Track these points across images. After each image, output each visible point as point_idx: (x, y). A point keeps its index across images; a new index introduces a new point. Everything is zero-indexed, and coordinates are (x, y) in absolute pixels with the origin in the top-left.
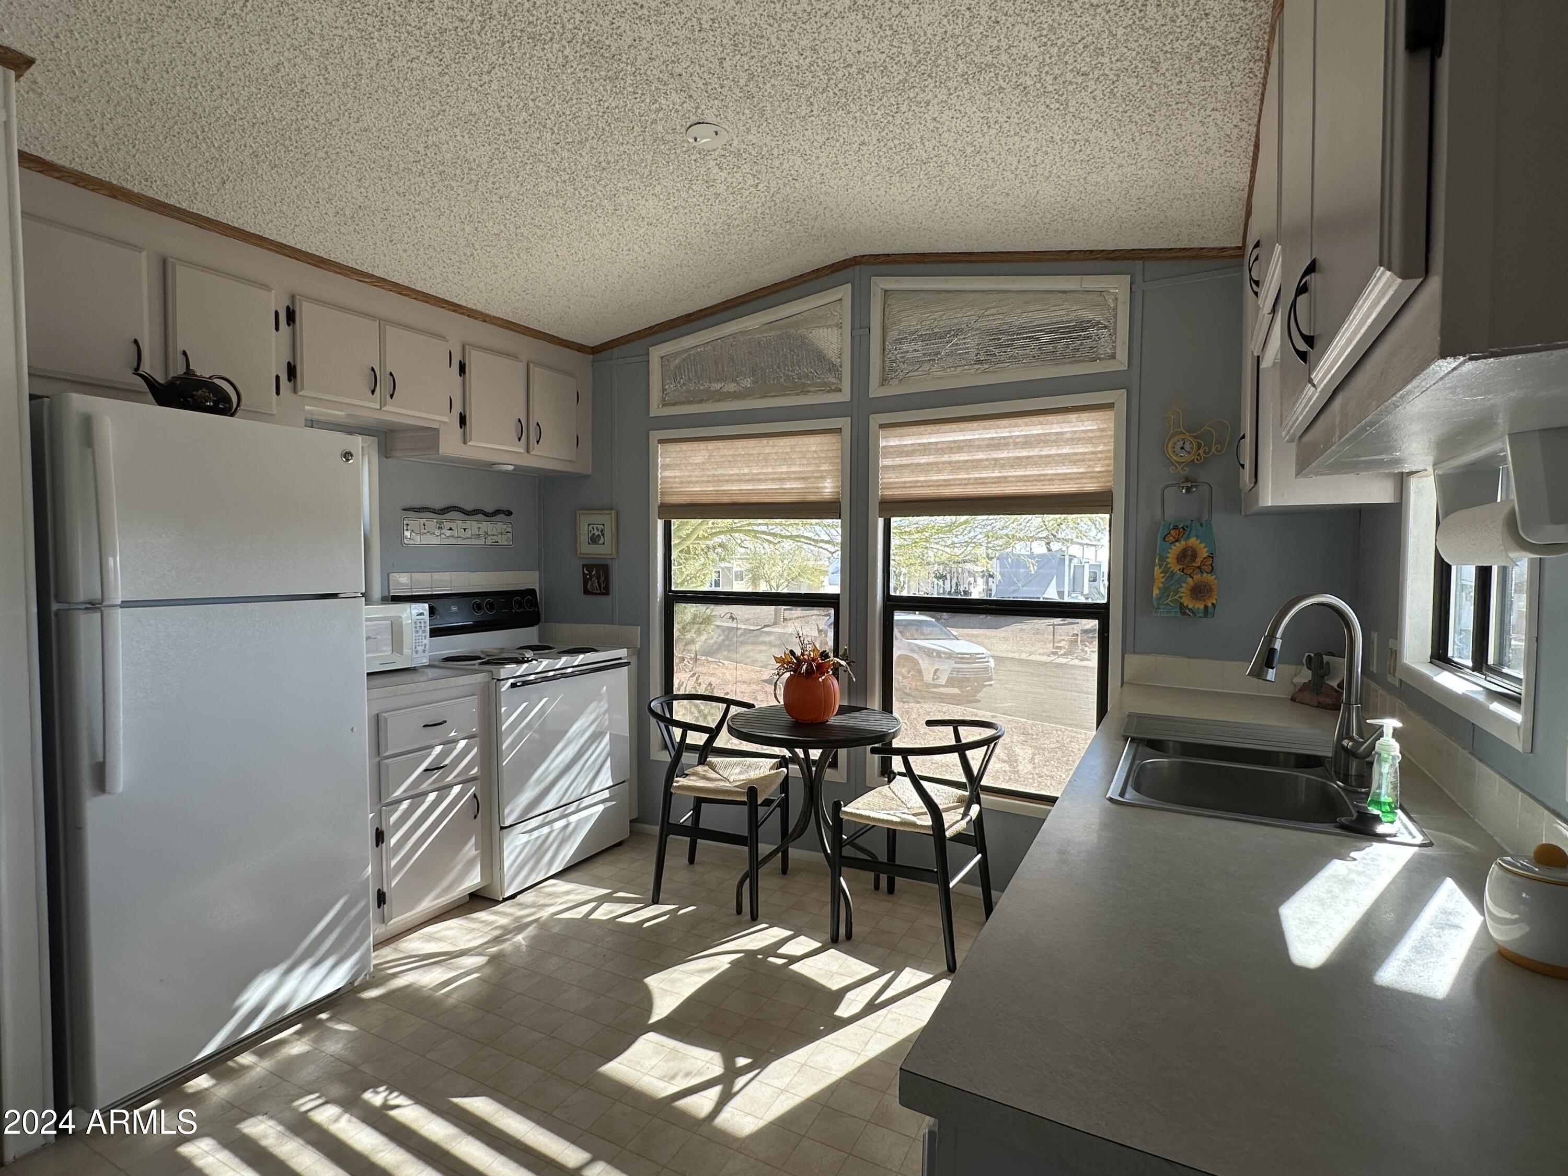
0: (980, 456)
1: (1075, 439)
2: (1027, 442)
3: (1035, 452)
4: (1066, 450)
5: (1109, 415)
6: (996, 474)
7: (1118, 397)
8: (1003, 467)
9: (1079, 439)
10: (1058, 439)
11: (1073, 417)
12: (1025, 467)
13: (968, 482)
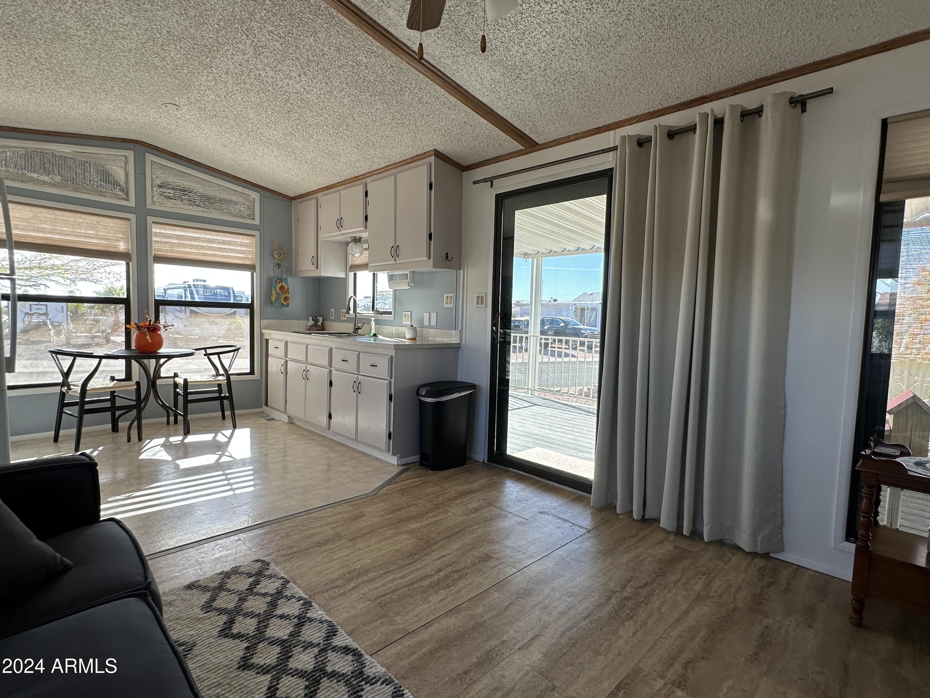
0: (204, 244)
1: (241, 245)
2: (223, 242)
3: (227, 247)
4: (239, 248)
5: (254, 238)
6: (211, 252)
7: (257, 233)
8: (214, 250)
9: (243, 245)
10: (235, 244)
11: (240, 237)
12: (223, 252)
13: (199, 254)
